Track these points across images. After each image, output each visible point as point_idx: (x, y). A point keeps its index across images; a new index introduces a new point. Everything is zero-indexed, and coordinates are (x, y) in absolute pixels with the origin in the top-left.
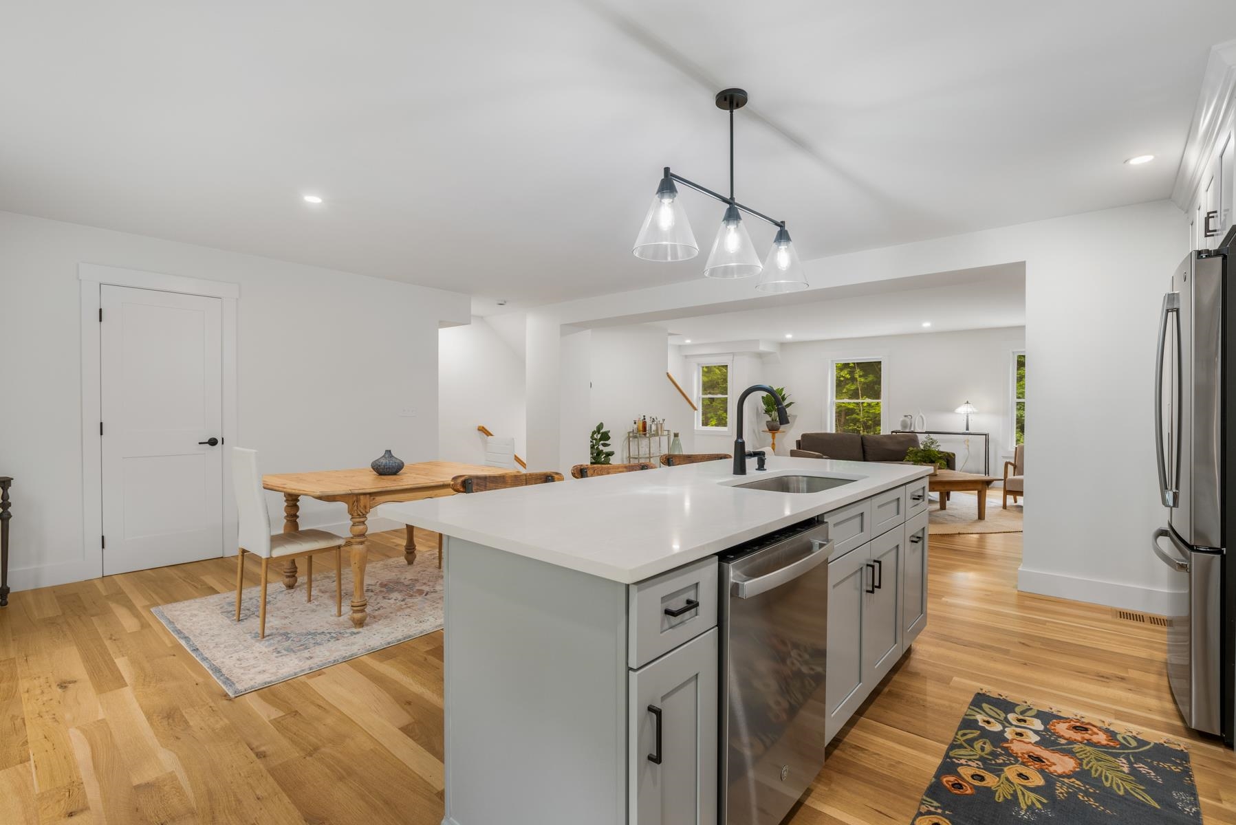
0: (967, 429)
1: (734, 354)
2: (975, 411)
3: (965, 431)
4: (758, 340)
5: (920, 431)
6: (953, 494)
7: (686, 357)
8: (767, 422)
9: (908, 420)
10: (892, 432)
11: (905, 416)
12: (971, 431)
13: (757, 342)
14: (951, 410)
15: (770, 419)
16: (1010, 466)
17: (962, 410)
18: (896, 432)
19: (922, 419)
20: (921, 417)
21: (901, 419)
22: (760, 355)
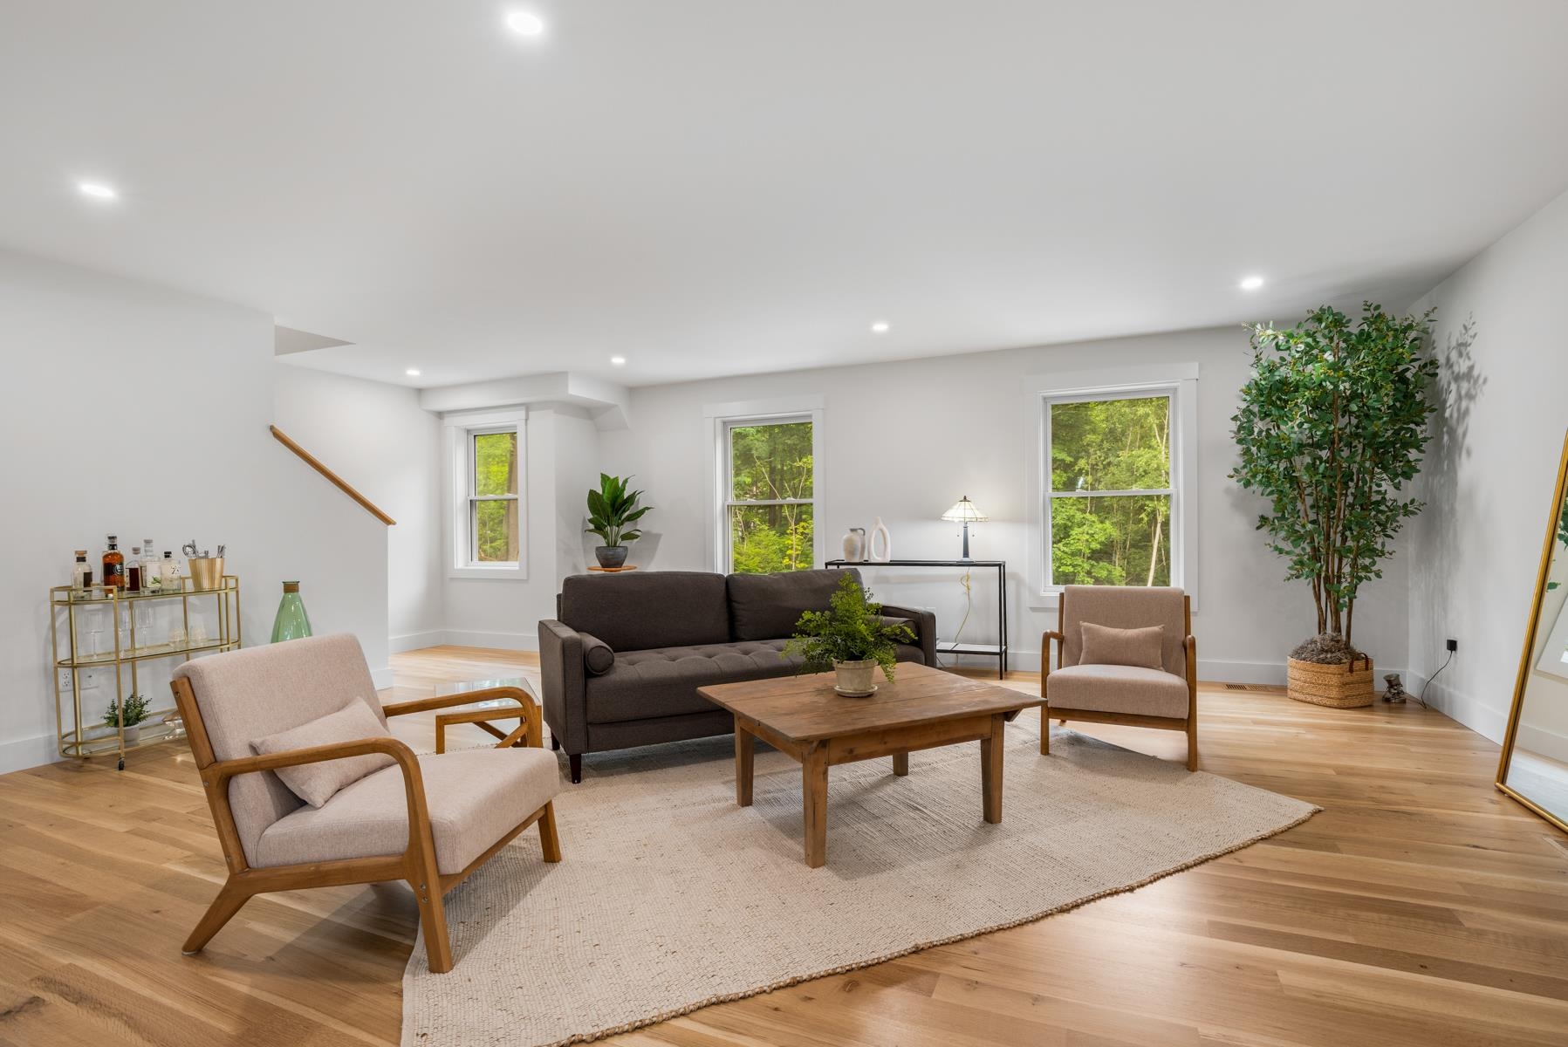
0: (966, 554)
1: (528, 407)
2: (979, 515)
3: (960, 557)
4: (566, 373)
5: (879, 560)
6: (914, 757)
7: (440, 415)
8: (598, 549)
9: (857, 538)
10: (827, 564)
11: (852, 530)
12: (973, 557)
13: (560, 376)
14: (933, 515)
15: (603, 543)
16: (1054, 643)
17: (957, 513)
18: (838, 565)
19: (884, 534)
20: (881, 530)
21: (845, 537)
22: (588, 412)
